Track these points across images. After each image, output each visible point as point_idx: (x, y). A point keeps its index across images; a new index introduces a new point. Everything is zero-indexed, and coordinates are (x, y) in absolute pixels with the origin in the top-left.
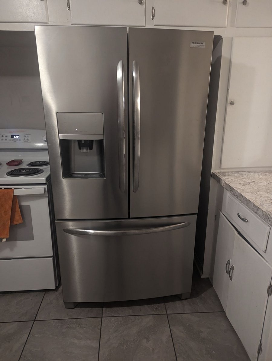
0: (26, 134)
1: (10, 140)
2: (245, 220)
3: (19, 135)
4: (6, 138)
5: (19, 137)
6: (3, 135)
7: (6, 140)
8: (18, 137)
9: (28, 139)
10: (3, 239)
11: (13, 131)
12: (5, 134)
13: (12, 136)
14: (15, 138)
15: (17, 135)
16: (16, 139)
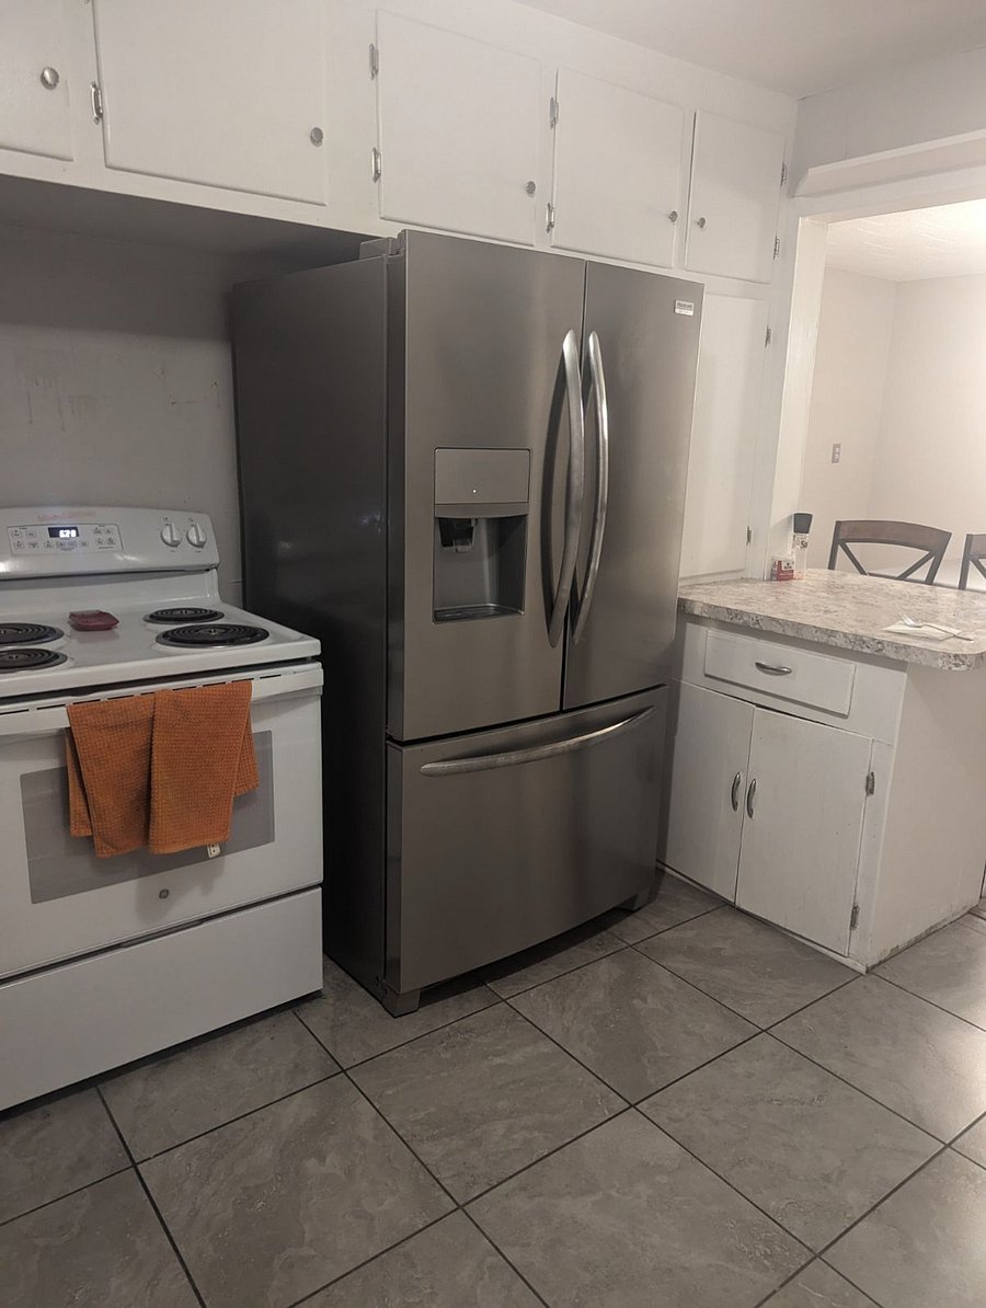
0: (100, 525)
1: (49, 546)
2: (778, 671)
3: (76, 529)
4: (33, 540)
5: (78, 535)
6: (18, 529)
7: (34, 545)
8: (73, 533)
9: (111, 541)
10: (212, 849)
11: (56, 515)
12: (23, 527)
13: (54, 532)
14: (66, 538)
15: (70, 529)
16: (71, 543)
